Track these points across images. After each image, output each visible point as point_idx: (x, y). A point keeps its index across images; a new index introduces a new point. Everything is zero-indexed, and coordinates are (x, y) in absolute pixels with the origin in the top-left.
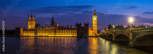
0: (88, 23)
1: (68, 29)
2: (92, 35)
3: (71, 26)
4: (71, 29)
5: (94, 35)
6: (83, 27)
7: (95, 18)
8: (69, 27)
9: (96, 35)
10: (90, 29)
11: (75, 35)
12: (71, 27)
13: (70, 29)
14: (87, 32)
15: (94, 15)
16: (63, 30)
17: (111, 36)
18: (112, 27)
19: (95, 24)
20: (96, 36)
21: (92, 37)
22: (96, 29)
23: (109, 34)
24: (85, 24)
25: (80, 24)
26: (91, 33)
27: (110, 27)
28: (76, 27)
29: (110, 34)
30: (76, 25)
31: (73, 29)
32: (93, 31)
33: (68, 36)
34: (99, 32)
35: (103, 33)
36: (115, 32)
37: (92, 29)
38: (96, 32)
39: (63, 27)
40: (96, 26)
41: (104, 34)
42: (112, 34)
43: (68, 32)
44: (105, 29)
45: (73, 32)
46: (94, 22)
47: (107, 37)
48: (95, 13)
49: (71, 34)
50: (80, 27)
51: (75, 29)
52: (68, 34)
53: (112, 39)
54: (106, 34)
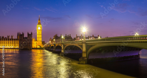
0: (32, 33)
1: (9, 40)
2: (37, 46)
3: (12, 36)
5: (38, 47)
6: (26, 38)
7: (39, 28)
8: (10, 38)
9: (41, 47)
10: (34, 40)
11: (18, 47)
12: (12, 38)
13: (11, 39)
14: (31, 43)
15: (38, 24)
17: (59, 47)
19: (40, 35)
21: (37, 49)
22: (41, 39)
23: (57, 45)
24: (28, 35)
25: (23, 34)
26: (35, 44)
27: (57, 38)
28: (18, 38)
30: (18, 36)
31: (15, 39)
32: (37, 42)
33: (9, 47)
34: (43, 43)
35: (49, 44)
36: (64, 43)
37: (36, 40)
38: (41, 43)
39: (3, 37)
40: (41, 36)
41: (50, 45)
42: (60, 45)
44: (52, 41)
45: (15, 43)
46: (39, 32)
47: (54, 48)
48: (40, 22)
49: (12, 46)
50: (23, 38)
51: (17, 39)
52: (9, 45)
53: (61, 51)
54: (53, 45)
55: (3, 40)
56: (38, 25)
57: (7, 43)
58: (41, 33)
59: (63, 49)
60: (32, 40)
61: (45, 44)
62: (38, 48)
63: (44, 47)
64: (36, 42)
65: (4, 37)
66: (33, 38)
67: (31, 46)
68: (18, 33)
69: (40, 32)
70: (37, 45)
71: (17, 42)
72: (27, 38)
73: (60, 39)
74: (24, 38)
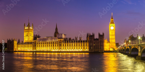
0: (103, 34)
1: (77, 42)
2: (109, 49)
3: (80, 38)
6: (97, 39)
7: (112, 27)
8: (78, 39)
9: (114, 49)
10: (106, 41)
12: (81, 40)
13: (79, 41)
14: (102, 46)
15: (111, 23)
17: (135, 50)
19: (113, 35)
20: (114, 51)
21: (109, 52)
22: (114, 41)
23: (132, 47)
24: (100, 35)
25: (93, 35)
26: (107, 46)
27: (133, 39)
28: (87, 39)
30: (87, 37)
31: (84, 41)
32: (110, 44)
33: (77, 50)
34: (117, 45)
35: (123, 46)
37: (109, 42)
38: (115, 45)
39: (70, 39)
40: (114, 37)
41: (125, 47)
42: (136, 47)
43: (77, 45)
44: (127, 42)
45: (84, 45)
46: (111, 32)
47: (130, 51)
48: (112, 21)
49: (80, 48)
50: (93, 39)
51: (86, 41)
52: (77, 48)
53: (138, 55)
54: (128, 48)
55: (70, 42)
56: (110, 25)
57: (75, 45)
58: (114, 34)
59: (141, 52)
60: (104, 41)
61: (119, 46)
62: (111, 51)
63: (118, 50)
64: (108, 44)
65: (71, 38)
66: (104, 39)
67: (103, 49)
68: (87, 34)
70: (110, 47)
71: (86, 44)
73: (136, 41)
74: (95, 39)
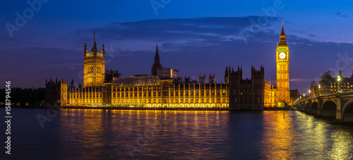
0: (262, 69)
1: (202, 86)
2: (276, 102)
3: (211, 78)
4: (212, 85)
5: (279, 104)
6: (248, 81)
7: (282, 55)
8: (207, 81)
9: (286, 104)
10: (268, 85)
11: (225, 105)
12: (212, 82)
13: (207, 86)
14: (260, 96)
15: (280, 44)
16: (187, 88)
17: (330, 106)
18: (334, 80)
19: (285, 72)
20: (286, 108)
21: (276, 109)
22: (287, 85)
23: (325, 100)
24: (254, 72)
25: (240, 72)
26: (270, 97)
27: (328, 80)
28: (226, 81)
29: (327, 102)
30: (226, 75)
31: (218, 86)
32: (278, 93)
33: (203, 106)
34: (294, 94)
35: (307, 97)
36: (342, 94)
37: (275, 87)
38: (287, 94)
39: (187, 80)
40: (287, 76)
41: (310, 100)
42: (333, 100)
43: (202, 95)
44: (314, 87)
45: (218, 94)
46: (281, 65)
47: (320, 109)
48: (283, 39)
49: (210, 102)
50: (239, 80)
51: (224, 85)
52: (203, 100)
54: (317, 101)
56: (278, 48)
57: (197, 95)
58: (286, 69)
59: (341, 110)
60: (264, 86)
61: (299, 96)
62: (280, 107)
63: (294, 106)
64: (273, 93)
65: (189, 79)
66: (265, 80)
67: (262, 102)
68: (227, 69)
69: (284, 66)
70: (277, 100)
72: (250, 81)
74: (242, 81)
